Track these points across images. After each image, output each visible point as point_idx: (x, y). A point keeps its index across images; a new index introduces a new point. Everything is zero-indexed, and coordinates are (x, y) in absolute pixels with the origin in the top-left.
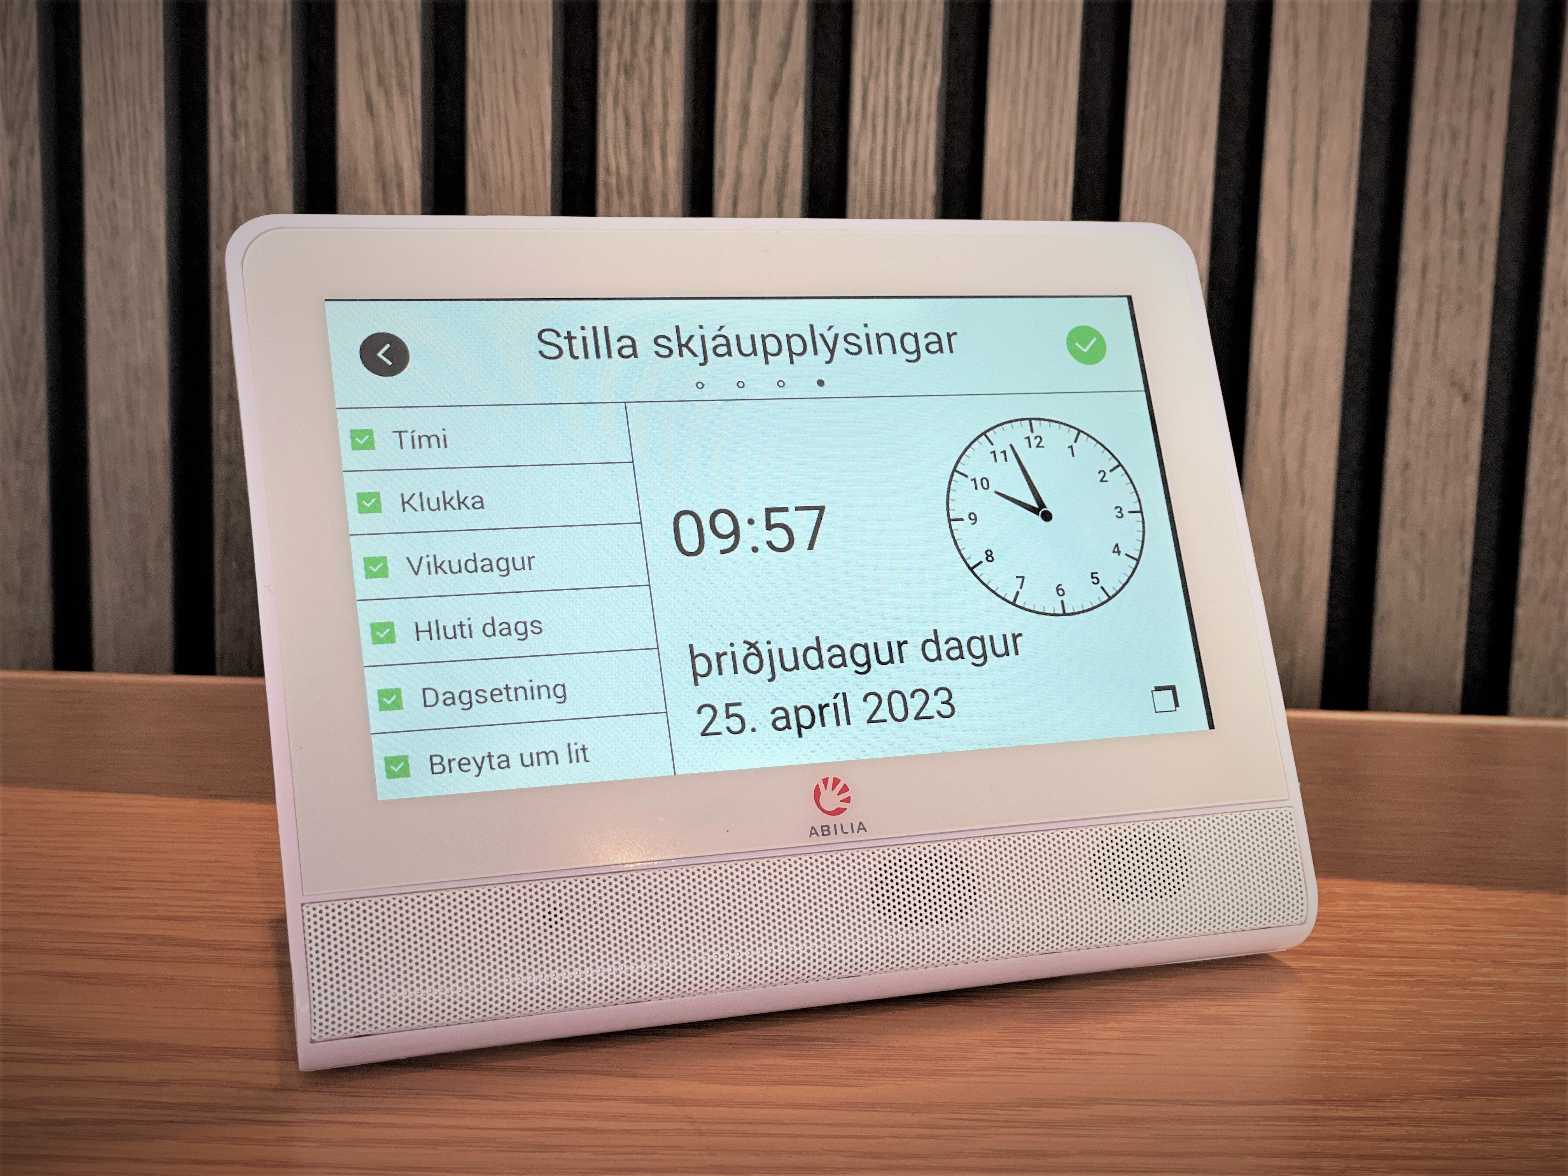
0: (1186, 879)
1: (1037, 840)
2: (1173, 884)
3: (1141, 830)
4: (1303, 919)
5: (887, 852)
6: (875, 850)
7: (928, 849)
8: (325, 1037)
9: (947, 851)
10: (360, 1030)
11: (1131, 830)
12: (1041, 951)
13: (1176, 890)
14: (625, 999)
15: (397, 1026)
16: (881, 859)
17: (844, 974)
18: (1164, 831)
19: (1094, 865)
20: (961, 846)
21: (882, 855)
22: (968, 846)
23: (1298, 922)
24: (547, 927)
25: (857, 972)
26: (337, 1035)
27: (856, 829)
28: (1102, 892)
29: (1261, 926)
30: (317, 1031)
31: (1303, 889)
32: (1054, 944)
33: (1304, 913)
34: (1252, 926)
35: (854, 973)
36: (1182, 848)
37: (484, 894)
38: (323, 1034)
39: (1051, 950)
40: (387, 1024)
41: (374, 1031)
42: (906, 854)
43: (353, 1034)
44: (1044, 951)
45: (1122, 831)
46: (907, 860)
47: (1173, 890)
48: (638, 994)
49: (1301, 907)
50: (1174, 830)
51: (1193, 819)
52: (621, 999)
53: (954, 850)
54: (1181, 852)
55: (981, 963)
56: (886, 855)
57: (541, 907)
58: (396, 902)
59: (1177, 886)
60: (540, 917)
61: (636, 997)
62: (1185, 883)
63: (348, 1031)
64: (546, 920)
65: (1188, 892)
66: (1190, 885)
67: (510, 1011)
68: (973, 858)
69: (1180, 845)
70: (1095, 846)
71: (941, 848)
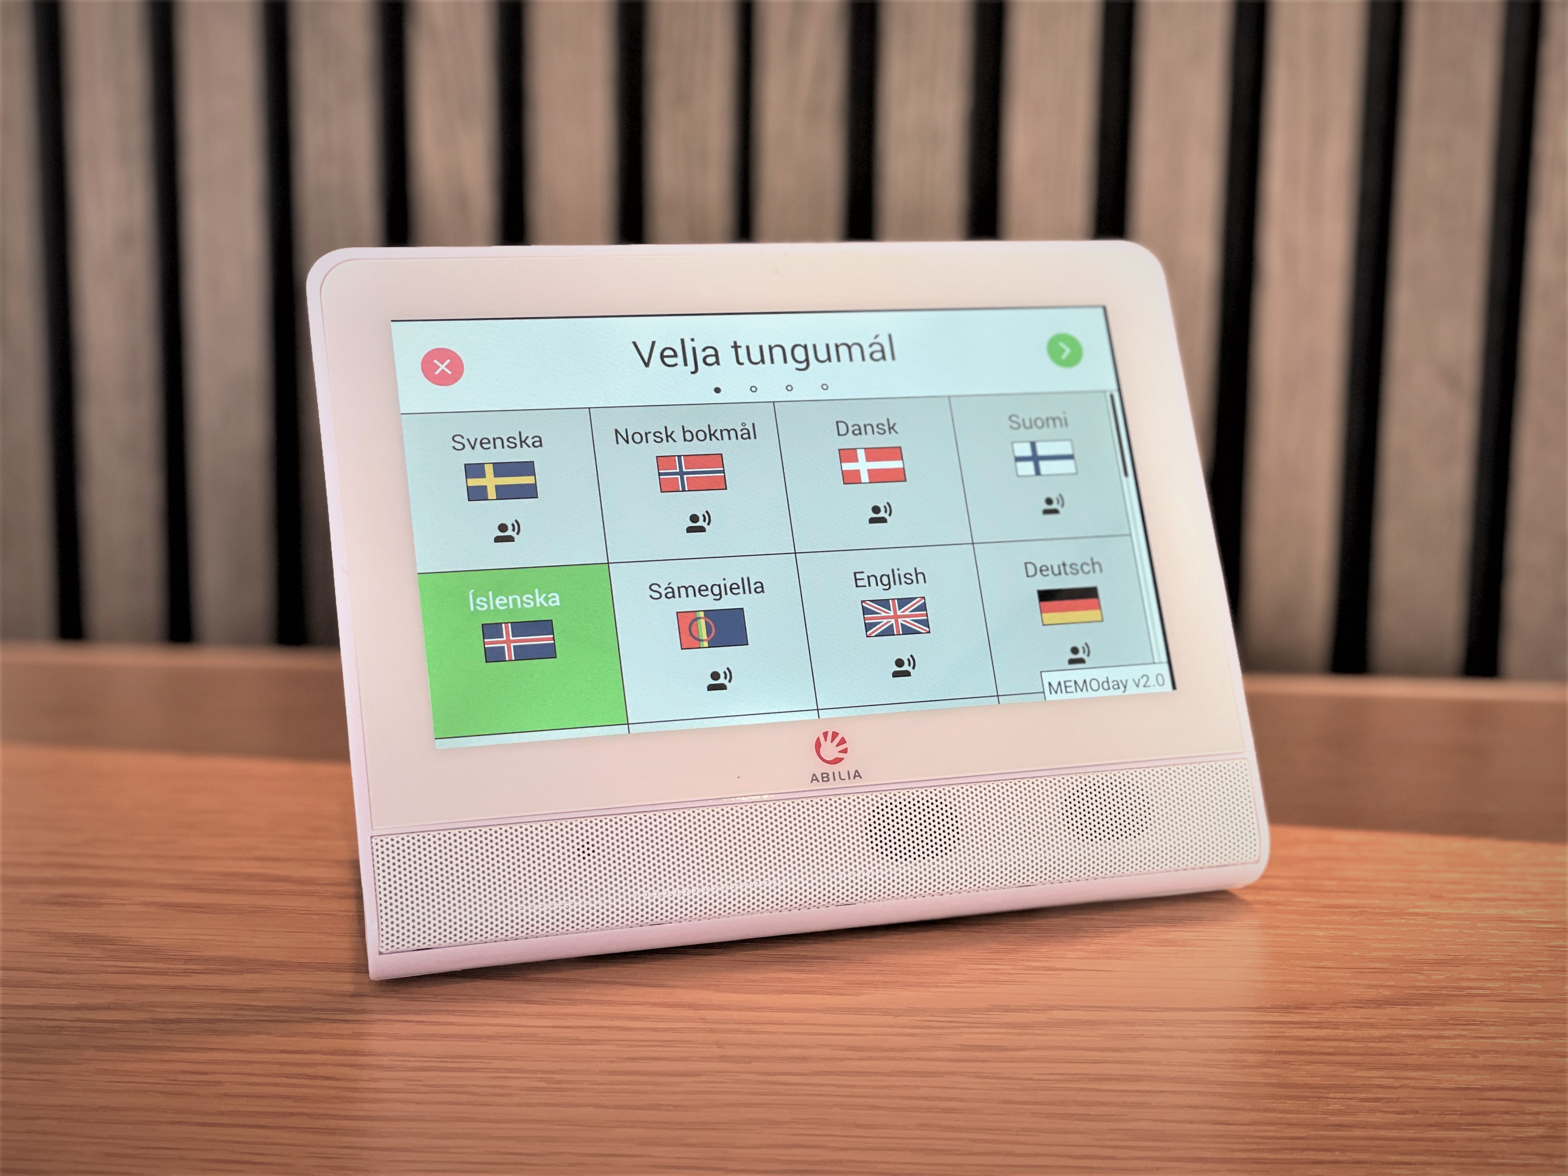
0: (1149, 822)
1: (1014, 787)
2: (1137, 826)
3: (1108, 778)
4: (1256, 858)
5: (880, 796)
6: (869, 794)
7: (916, 794)
8: (391, 950)
9: (933, 795)
10: (421, 944)
11: (1099, 779)
12: (1018, 884)
13: (1140, 831)
14: (648, 921)
15: (452, 941)
16: (874, 802)
17: (841, 901)
18: (1129, 780)
19: (1065, 809)
20: (946, 791)
21: (876, 799)
22: (952, 791)
23: (1252, 860)
24: (581, 858)
25: (853, 901)
26: (402, 949)
27: (852, 776)
28: (1072, 833)
29: (1218, 864)
30: (384, 944)
31: (1256, 831)
32: (1029, 878)
33: (1257, 853)
34: (1209, 864)
35: (851, 901)
36: (1146, 795)
37: (526, 830)
38: (389, 947)
39: (1026, 883)
40: (443, 939)
41: (433, 945)
42: (897, 798)
43: (415, 947)
44: (1020, 884)
45: (1091, 779)
46: (897, 803)
47: (1137, 831)
48: (660, 917)
49: (1254, 848)
50: (1138, 779)
51: (1156, 769)
52: (646, 921)
53: (939, 795)
54: (1145, 798)
55: (964, 894)
56: (878, 799)
57: (576, 841)
58: (451, 835)
59: (1141, 828)
60: (575, 850)
61: (658, 920)
62: (1148, 825)
63: (410, 945)
64: (580, 852)
65: (1150, 833)
66: (1152, 827)
67: (549, 930)
68: (956, 802)
69: (1144, 792)
70: (1066, 792)
71: (928, 793)
